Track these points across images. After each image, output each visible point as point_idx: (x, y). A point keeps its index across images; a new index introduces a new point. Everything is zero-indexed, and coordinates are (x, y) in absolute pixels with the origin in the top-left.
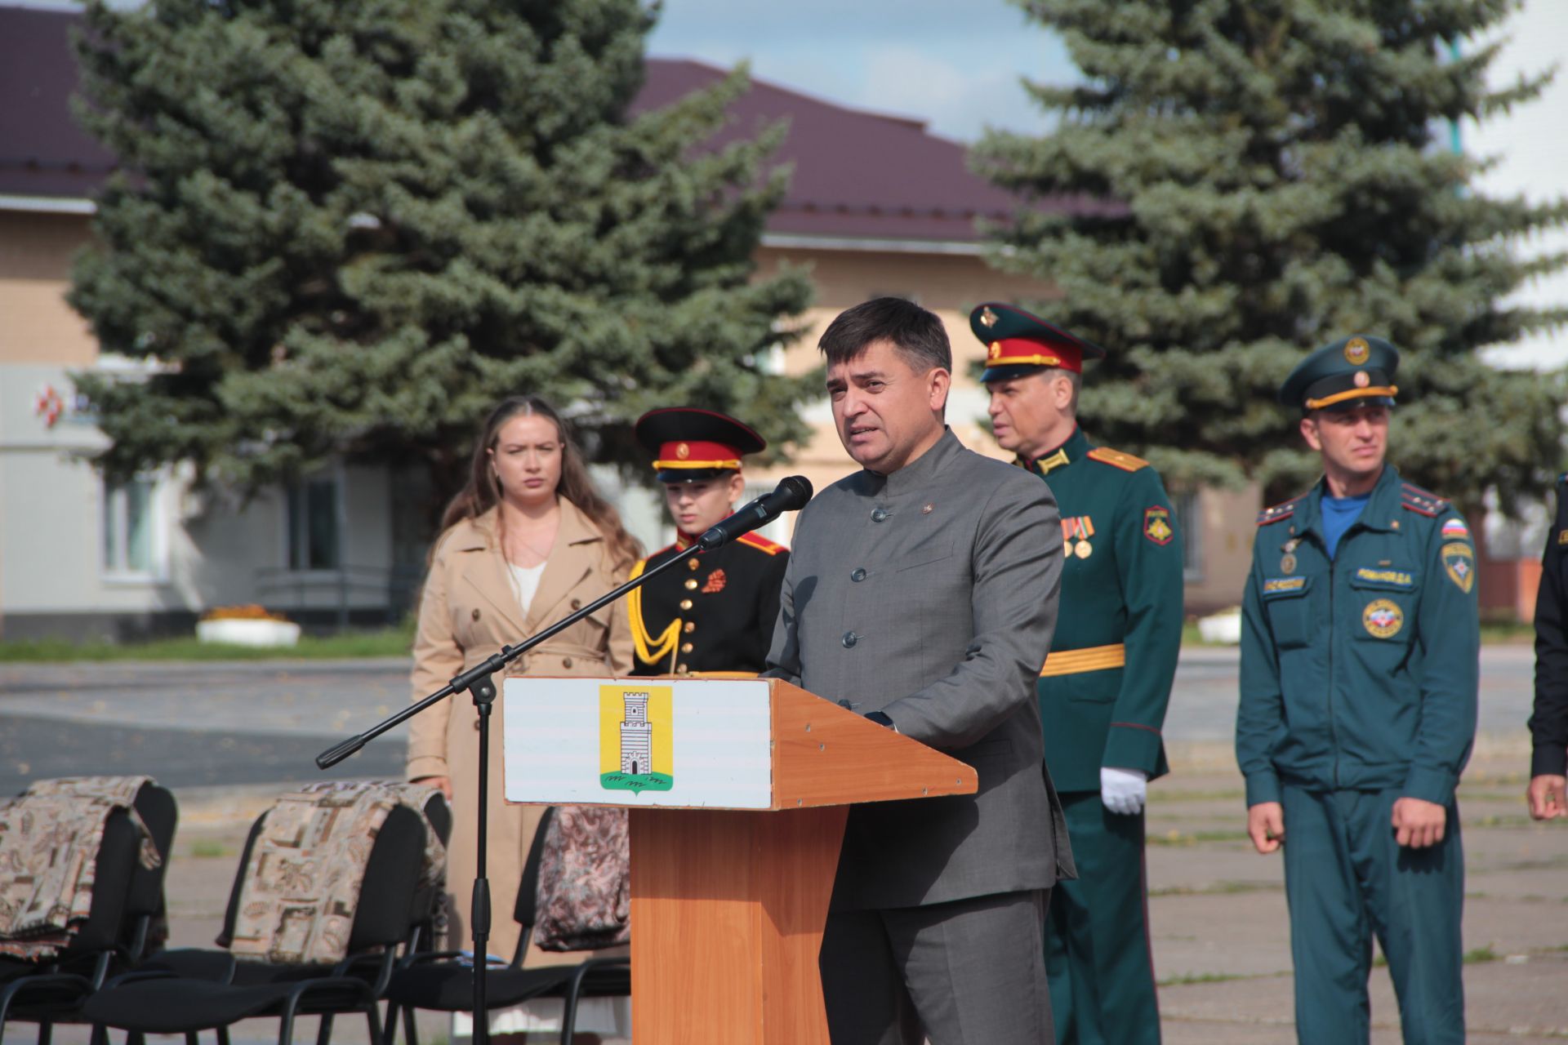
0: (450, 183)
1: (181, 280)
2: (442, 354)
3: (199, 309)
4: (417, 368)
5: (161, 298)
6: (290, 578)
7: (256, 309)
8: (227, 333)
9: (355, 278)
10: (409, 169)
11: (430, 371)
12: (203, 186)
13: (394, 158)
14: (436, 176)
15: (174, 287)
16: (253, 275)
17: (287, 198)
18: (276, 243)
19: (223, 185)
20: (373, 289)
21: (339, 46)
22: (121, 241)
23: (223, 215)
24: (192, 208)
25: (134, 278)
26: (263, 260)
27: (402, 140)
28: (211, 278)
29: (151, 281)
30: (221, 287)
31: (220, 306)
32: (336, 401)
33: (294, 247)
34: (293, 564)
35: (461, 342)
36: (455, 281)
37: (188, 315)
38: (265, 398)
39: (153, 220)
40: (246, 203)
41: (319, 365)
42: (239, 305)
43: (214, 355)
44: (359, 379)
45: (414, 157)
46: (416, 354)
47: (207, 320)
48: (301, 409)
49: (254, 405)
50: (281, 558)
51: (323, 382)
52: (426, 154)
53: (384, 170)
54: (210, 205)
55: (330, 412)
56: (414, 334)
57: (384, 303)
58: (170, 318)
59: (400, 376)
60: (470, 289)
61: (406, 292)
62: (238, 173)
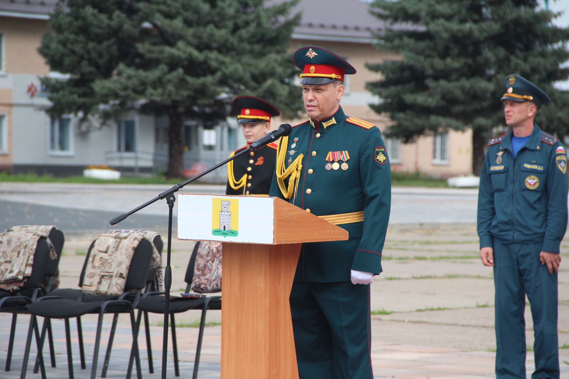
0: (178, 13)
1: (80, 45)
2: (174, 74)
3: (86, 56)
4: (164, 80)
5: (73, 52)
6: (117, 155)
7: (106, 58)
8: (97, 66)
9: (142, 47)
10: (163, 7)
11: (169, 81)
12: (89, 11)
13: (158, 3)
14: (173, 11)
15: (78, 48)
16: (105, 44)
17: (119, 16)
18: (115, 32)
19: (96, 11)
20: (149, 51)
22: (59, 29)
23: (95, 22)
24: (84, 19)
25: (64, 43)
26: (108, 39)
28: (91, 45)
30: (94, 48)
31: (94, 55)
32: (135, 91)
33: (120, 35)
34: (119, 149)
35: (180, 71)
36: (179, 49)
37: (82, 58)
38: (110, 89)
39: (70, 24)
40: (103, 17)
41: (129, 77)
42: (100, 55)
43: (91, 73)
44: (143, 83)
45: (165, 3)
46: (164, 74)
47: (90, 61)
48: (122, 93)
49: (105, 91)
51: (131, 83)
52: (170, 2)
53: (154, 7)
54: (91, 19)
55: (132, 94)
56: (163, 68)
57: (153, 56)
58: (76, 59)
59: (159, 83)
60: (184, 52)
61: (161, 52)
62: (101, 6)
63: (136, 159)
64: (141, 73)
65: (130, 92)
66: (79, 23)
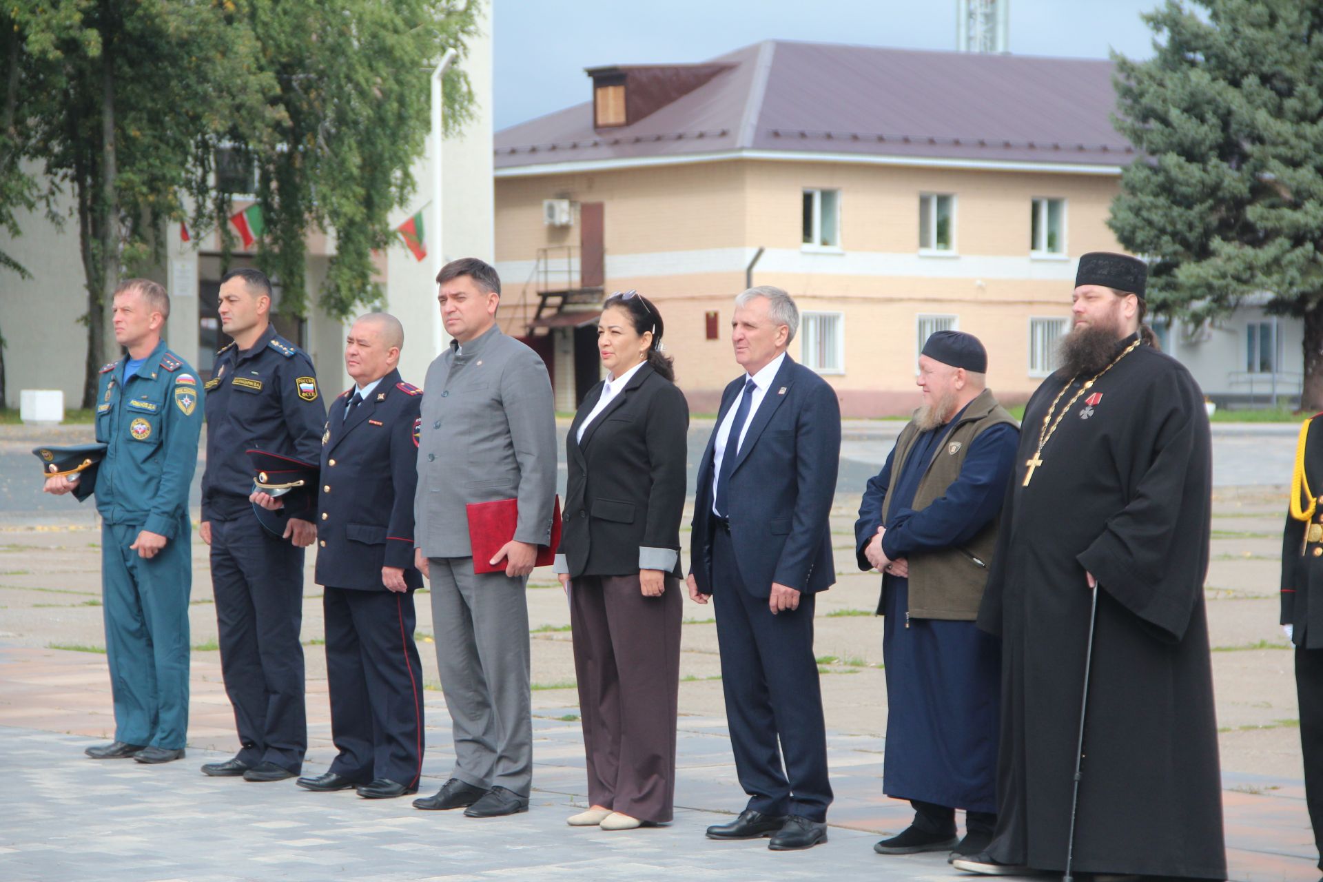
0: (1307, 157)
1: (1160, 212)
2: (1299, 251)
3: (1169, 228)
4: (1284, 262)
5: (1150, 223)
6: (1247, 376)
7: (1199, 229)
8: (1185, 243)
9: (1253, 213)
10: (1282, 150)
11: (1291, 263)
12: (1172, 160)
13: (1274, 144)
14: (1299, 155)
15: (1156, 217)
16: (1198, 208)
17: (1216, 166)
18: (1212, 191)
19: (1182, 160)
20: (1262, 218)
21: (1251, 81)
22: (1133, 190)
23: (1181, 177)
24: (1166, 171)
25: (1137, 211)
26: (1202, 201)
27: (1279, 134)
28: (1176, 211)
29: (1145, 214)
30: (1181, 216)
31: (1180, 226)
32: (1238, 279)
33: (1220, 194)
34: (1250, 367)
35: (1309, 246)
36: (1306, 213)
37: (1163, 231)
38: (1198, 276)
39: (1148, 178)
40: (1195, 170)
41: (1229, 259)
42: (1191, 227)
43: (1175, 253)
44: (1250, 267)
45: (1286, 143)
46: (1284, 252)
47: (1175, 235)
48: (1217, 283)
49: (1193, 281)
50: (1244, 365)
51: (1231, 268)
52: (1293, 141)
53: (1270, 149)
54: (1175, 172)
55: (1234, 284)
56: (1283, 242)
57: (1270, 224)
58: (1153, 233)
59: (1274, 265)
60: (1315, 217)
61: (1280, 218)
62: (1190, 154)
63: (1273, 383)
64: (1249, 251)
65: (1229, 279)
66: (1160, 178)
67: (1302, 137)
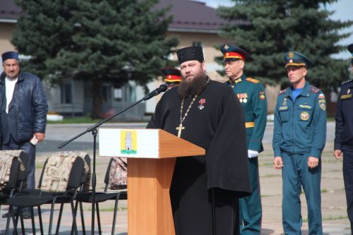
0: (97, 17)
1: (37, 38)
2: (95, 55)
3: (40, 44)
4: (90, 58)
5: (32, 42)
6: (60, 105)
7: (53, 44)
8: (47, 50)
9: (75, 38)
10: (87, 13)
11: (93, 59)
12: (41, 17)
13: (85, 11)
14: (94, 15)
15: (35, 40)
16: (52, 37)
17: (60, 19)
18: (58, 29)
19: (46, 16)
20: (80, 41)
22: (23, 28)
23: (46, 23)
24: (39, 21)
25: (26, 37)
26: (54, 34)
27: (86, 7)
28: (43, 38)
29: (30, 38)
30: (45, 40)
31: (45, 44)
32: (71, 65)
33: (61, 31)
34: (62, 102)
35: (99, 52)
36: (98, 39)
37: (38, 46)
38: (55, 65)
39: (30, 25)
40: (51, 20)
41: (67, 57)
42: (49, 44)
43: (43, 55)
44: (76, 61)
45: (88, 10)
46: (89, 55)
47: (43, 47)
48: (63, 67)
49: (53, 66)
50: (59, 101)
51: (68, 61)
52: (91, 10)
53: (82, 13)
54: (43, 21)
55: (69, 68)
56: (89, 50)
57: (82, 43)
58: (34, 46)
59: (85, 60)
60: (101, 41)
61: (87, 41)
62: (49, 13)
64: (75, 54)
65: (68, 66)
66: (36, 24)
67: (94, 8)
